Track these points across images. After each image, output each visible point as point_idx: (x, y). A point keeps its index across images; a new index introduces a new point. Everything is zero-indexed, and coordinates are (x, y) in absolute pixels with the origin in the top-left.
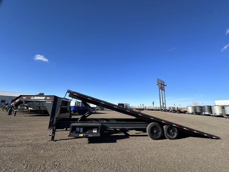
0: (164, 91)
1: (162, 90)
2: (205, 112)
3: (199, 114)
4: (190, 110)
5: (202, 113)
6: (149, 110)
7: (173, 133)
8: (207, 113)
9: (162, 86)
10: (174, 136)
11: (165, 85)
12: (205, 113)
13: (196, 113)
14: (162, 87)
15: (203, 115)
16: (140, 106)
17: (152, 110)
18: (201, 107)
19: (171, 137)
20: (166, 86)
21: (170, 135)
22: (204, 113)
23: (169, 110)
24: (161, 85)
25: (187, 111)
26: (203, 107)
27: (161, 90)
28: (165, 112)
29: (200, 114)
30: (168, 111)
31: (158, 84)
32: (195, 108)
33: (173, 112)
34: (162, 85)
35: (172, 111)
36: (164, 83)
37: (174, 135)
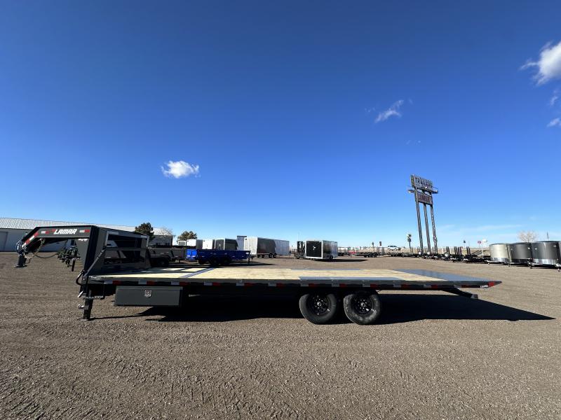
0: (431, 206)
1: (425, 204)
2: (540, 258)
3: (523, 263)
4: (500, 254)
5: (531, 261)
6: (392, 256)
7: (368, 310)
8: (546, 261)
9: (425, 196)
10: (369, 315)
11: (435, 190)
12: (540, 261)
13: (514, 260)
14: (423, 198)
15: (536, 266)
16: (372, 246)
17: (400, 255)
18: (530, 245)
19: (361, 319)
20: (436, 193)
21: (359, 314)
22: (537, 261)
23: (443, 255)
24: (421, 191)
25: (489, 257)
26: (536, 245)
27: (421, 205)
28: (432, 260)
29: (526, 265)
30: (440, 257)
31: (413, 189)
32: (512, 248)
33: (454, 261)
34: (424, 191)
35: (449, 257)
36: (430, 185)
37: (369, 313)
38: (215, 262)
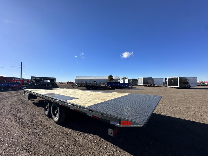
38: (114, 87)
